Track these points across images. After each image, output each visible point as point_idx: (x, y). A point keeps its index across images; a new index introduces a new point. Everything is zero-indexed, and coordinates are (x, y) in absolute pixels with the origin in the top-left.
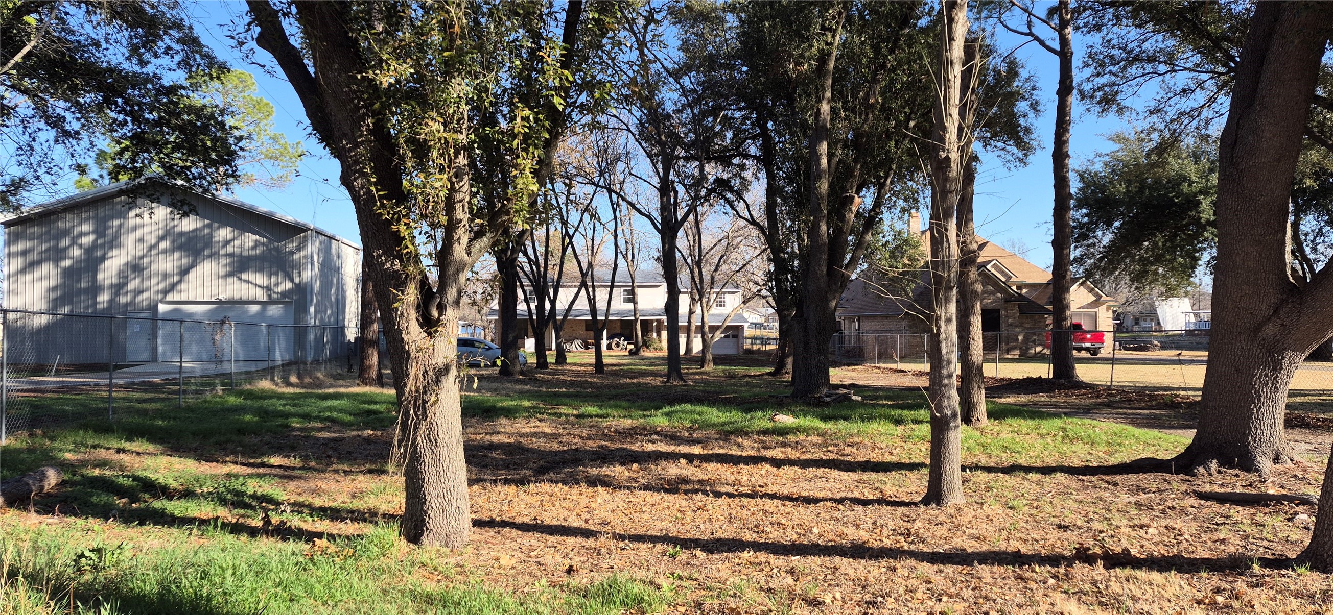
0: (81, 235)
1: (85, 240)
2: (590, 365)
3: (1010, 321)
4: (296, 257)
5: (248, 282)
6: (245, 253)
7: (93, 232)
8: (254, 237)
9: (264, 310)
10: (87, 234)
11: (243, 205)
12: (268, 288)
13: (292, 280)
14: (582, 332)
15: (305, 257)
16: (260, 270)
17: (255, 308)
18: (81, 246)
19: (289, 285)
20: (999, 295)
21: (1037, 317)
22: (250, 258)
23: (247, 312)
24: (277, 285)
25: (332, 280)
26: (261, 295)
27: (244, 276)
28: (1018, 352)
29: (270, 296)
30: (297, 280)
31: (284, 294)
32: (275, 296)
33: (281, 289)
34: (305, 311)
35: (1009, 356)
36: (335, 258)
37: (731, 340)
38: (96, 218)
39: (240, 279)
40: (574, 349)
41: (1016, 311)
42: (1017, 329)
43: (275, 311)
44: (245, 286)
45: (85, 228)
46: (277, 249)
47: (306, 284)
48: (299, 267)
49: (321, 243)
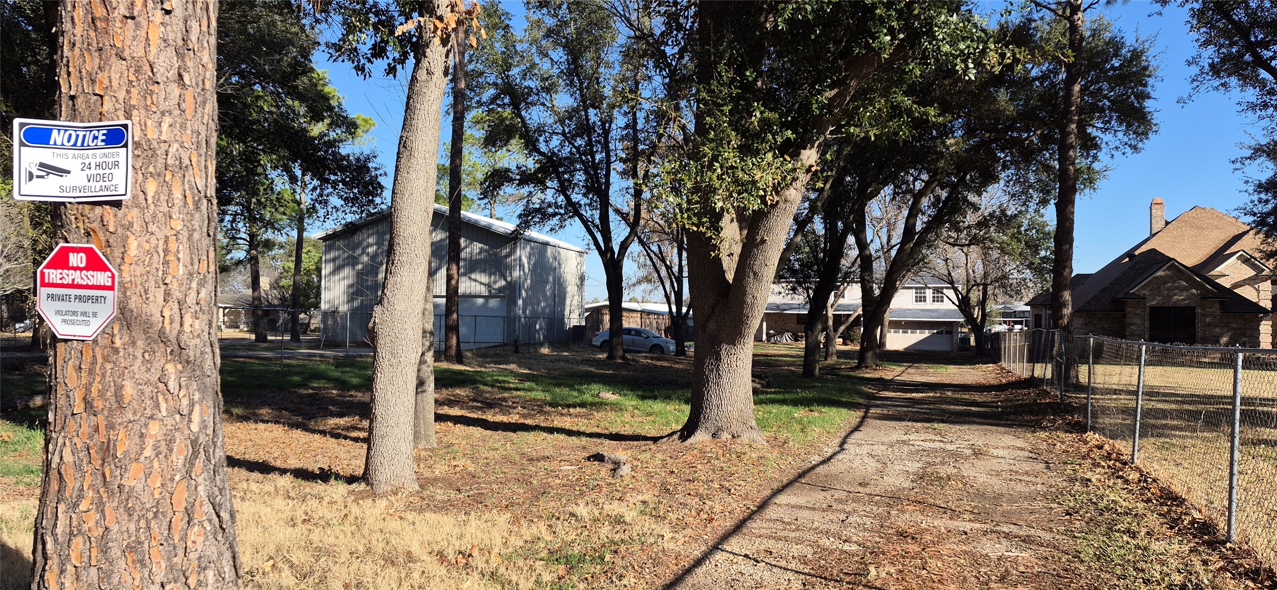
0: (369, 245)
1: (371, 250)
3: (1208, 320)
4: (508, 260)
5: (476, 280)
6: (474, 258)
7: (376, 244)
8: (480, 245)
9: (486, 302)
10: (372, 245)
11: (470, 221)
12: (488, 285)
13: (505, 279)
14: (794, 325)
15: (515, 260)
16: (483, 271)
17: (480, 301)
18: (368, 254)
19: (503, 283)
20: (1194, 291)
22: (477, 262)
23: (475, 304)
24: (495, 282)
25: (548, 279)
26: (483, 290)
27: (473, 276)
29: (490, 292)
30: (509, 279)
31: (500, 290)
32: (493, 291)
33: (497, 286)
34: (515, 303)
37: (944, 336)
38: (377, 233)
39: (470, 278)
40: (785, 341)
41: (1216, 309)
42: (1218, 330)
43: (493, 303)
44: (473, 284)
45: (371, 240)
46: (496, 254)
47: (515, 281)
48: (510, 268)
49: (532, 248)
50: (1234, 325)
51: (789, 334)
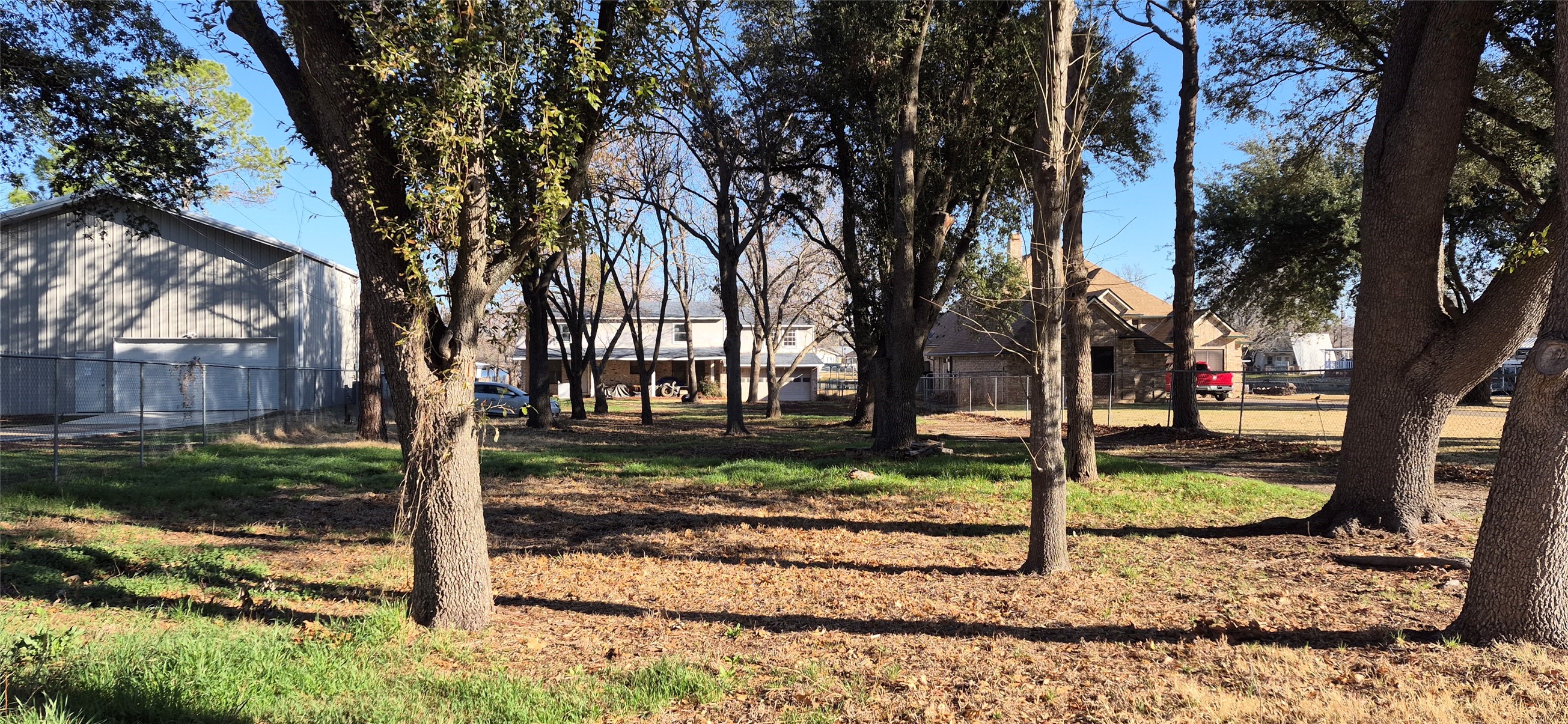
0: (17, 259)
1: (22, 266)
2: (636, 414)
3: (1125, 360)
4: (281, 286)
5: (223, 316)
6: (219, 282)
7: (32, 256)
8: (229, 262)
9: (242, 349)
10: (24, 258)
11: (215, 223)
12: (247, 324)
13: (276, 314)
14: (626, 375)
15: (292, 286)
16: (238, 302)
17: (231, 348)
18: (17, 273)
19: (272, 320)
20: (1112, 330)
21: (1155, 355)
22: (224, 288)
23: (221, 352)
24: (258, 319)
25: (325, 314)
26: (239, 332)
27: (218, 309)
28: (1133, 397)
29: (249, 333)
30: (282, 314)
31: (266, 331)
32: (256, 333)
33: (262, 324)
34: (293, 351)
35: (1124, 402)
36: (328, 287)
37: (802, 383)
38: (35, 239)
39: (214, 313)
40: (617, 395)
41: (1131, 350)
42: (1133, 370)
43: (256, 351)
44: (218, 321)
45: (22, 251)
46: (257, 277)
47: (293, 318)
48: (284, 298)
49: (310, 269)
50: (1144, 366)
51: (623, 387)
